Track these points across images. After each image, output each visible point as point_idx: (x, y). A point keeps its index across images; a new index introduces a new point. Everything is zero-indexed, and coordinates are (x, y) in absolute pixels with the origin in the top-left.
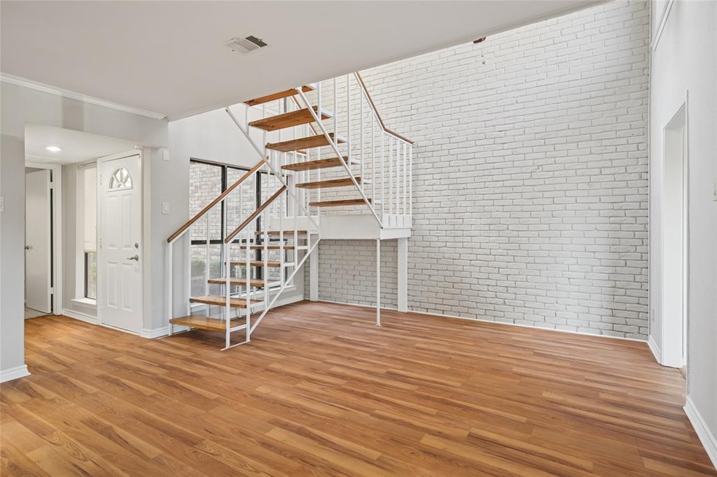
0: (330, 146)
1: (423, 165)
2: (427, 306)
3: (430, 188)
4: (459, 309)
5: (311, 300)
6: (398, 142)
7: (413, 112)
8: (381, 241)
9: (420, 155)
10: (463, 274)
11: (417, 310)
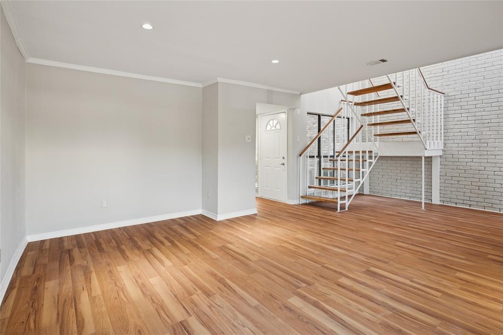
0: (400, 102)
1: (453, 108)
2: (456, 201)
3: (459, 123)
4: (484, 204)
5: (364, 193)
6: (431, 94)
7: (444, 73)
8: (425, 157)
9: (449, 101)
10: (487, 181)
11: (447, 203)
